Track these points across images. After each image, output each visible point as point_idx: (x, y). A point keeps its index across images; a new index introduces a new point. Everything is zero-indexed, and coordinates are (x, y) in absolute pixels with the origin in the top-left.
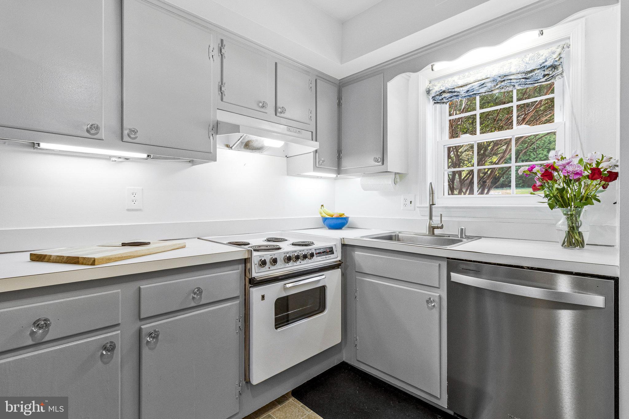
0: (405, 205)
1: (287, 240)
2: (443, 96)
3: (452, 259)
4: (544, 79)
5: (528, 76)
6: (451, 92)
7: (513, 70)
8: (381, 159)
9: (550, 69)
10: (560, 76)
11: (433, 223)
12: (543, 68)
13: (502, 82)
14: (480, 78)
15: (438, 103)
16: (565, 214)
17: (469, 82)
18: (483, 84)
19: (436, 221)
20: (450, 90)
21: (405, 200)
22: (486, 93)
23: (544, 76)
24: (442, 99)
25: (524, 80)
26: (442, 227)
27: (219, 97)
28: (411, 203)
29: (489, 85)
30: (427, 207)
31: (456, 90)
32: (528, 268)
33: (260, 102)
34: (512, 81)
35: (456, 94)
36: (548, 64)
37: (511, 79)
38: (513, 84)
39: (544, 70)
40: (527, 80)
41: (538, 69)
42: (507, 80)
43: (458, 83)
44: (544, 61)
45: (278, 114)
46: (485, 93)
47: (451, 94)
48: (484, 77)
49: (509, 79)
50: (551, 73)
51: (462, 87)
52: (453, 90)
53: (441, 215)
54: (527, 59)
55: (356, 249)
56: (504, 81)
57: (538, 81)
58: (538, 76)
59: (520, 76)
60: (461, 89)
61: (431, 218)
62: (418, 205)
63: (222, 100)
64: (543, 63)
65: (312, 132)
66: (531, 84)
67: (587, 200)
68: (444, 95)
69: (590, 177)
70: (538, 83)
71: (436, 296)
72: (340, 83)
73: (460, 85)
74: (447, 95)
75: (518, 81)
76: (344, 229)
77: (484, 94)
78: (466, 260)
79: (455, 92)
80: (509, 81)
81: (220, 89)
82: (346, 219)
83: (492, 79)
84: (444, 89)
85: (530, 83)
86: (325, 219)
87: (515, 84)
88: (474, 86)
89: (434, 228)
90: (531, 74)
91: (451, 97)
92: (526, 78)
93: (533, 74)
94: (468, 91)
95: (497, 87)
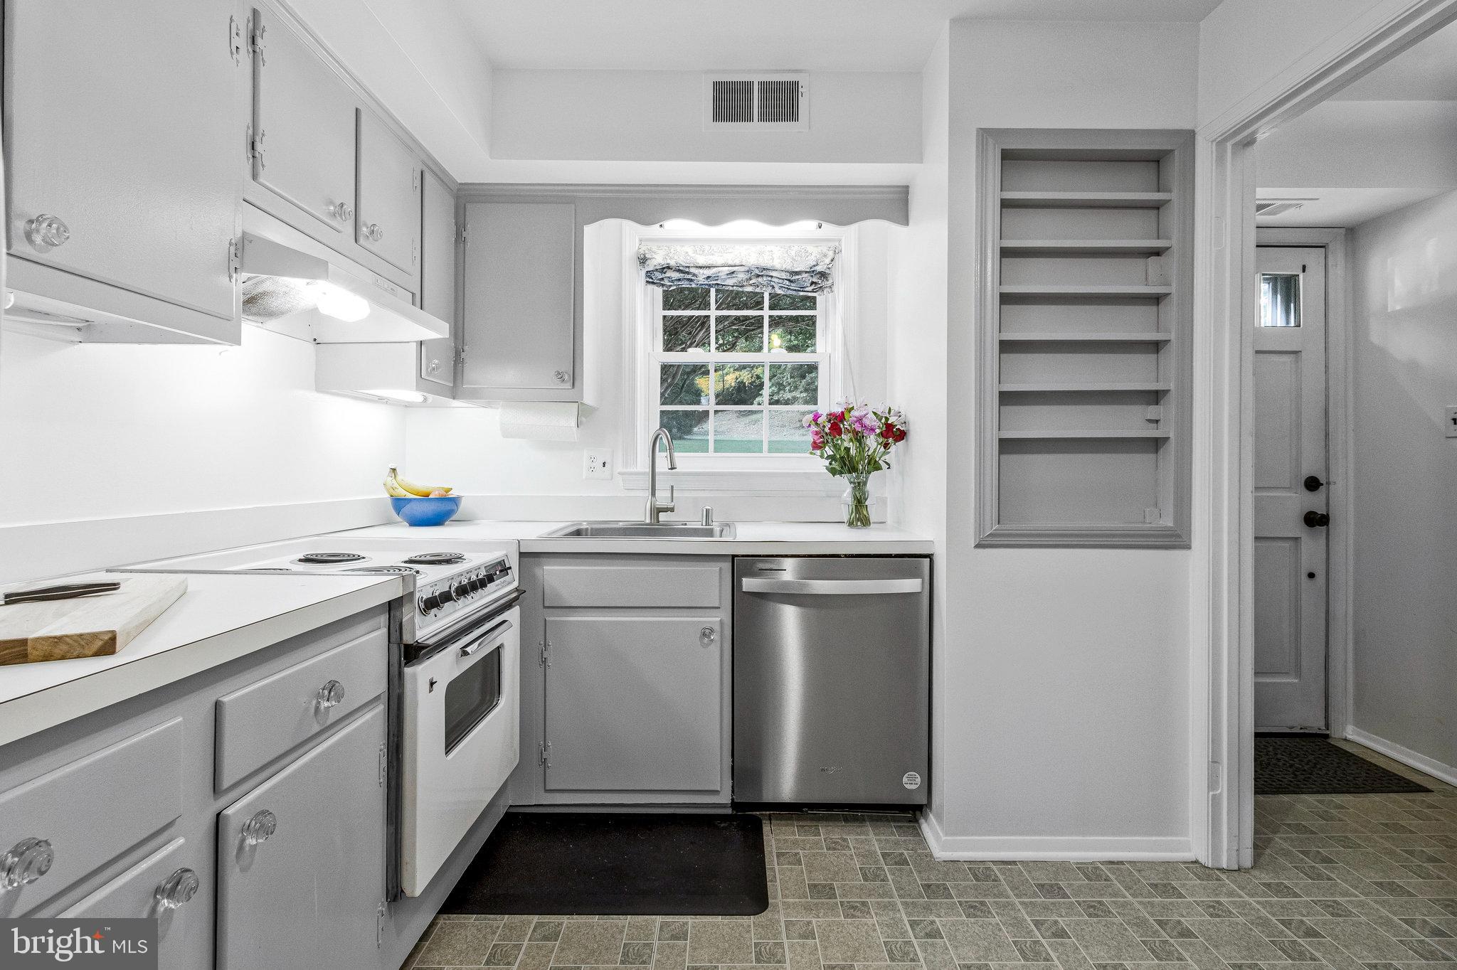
0: (592, 469)
1: (364, 558)
2: (667, 275)
3: (743, 556)
4: (810, 289)
5: (794, 278)
6: (679, 271)
7: (778, 266)
8: (570, 376)
9: (818, 276)
10: (828, 289)
11: (658, 503)
12: (812, 272)
13: (758, 276)
14: (730, 263)
15: (653, 283)
16: (851, 483)
17: (715, 264)
18: (733, 273)
19: (662, 498)
20: (681, 268)
21: (593, 459)
22: (735, 287)
23: (812, 283)
24: (662, 279)
25: (787, 283)
26: (672, 510)
27: (248, 168)
28: (604, 466)
29: (742, 276)
30: (644, 474)
31: (692, 270)
32: (846, 556)
33: (332, 203)
34: (773, 279)
35: (690, 277)
36: (819, 269)
37: (772, 277)
38: (772, 283)
39: (812, 276)
40: (792, 284)
41: (806, 272)
42: (767, 276)
43: (698, 261)
44: (815, 263)
45: (362, 241)
46: (733, 286)
47: (682, 275)
48: (738, 263)
49: (770, 276)
50: (820, 282)
51: (701, 267)
52: (687, 270)
53: (672, 487)
54: (793, 253)
55: (543, 560)
56: (762, 276)
57: (805, 290)
58: (804, 281)
59: (784, 276)
60: (701, 271)
61: (653, 494)
62: (620, 468)
63: (255, 176)
64: (814, 266)
65: (413, 294)
66: (795, 290)
67: (874, 465)
68: (669, 274)
69: (885, 434)
70: (803, 291)
71: (714, 622)
72: (458, 190)
73: (700, 265)
74: (676, 275)
75: (781, 281)
76: (448, 525)
77: (731, 288)
78: (764, 556)
79: (688, 273)
80: (770, 279)
81: (250, 147)
82: (455, 501)
83: (747, 269)
84: (672, 263)
85: (794, 288)
86: (399, 503)
87: (775, 286)
88: (722, 271)
89: (660, 510)
90: (797, 277)
91: (679, 280)
92: (789, 280)
93: (800, 277)
94: (709, 277)
95: (751, 282)
